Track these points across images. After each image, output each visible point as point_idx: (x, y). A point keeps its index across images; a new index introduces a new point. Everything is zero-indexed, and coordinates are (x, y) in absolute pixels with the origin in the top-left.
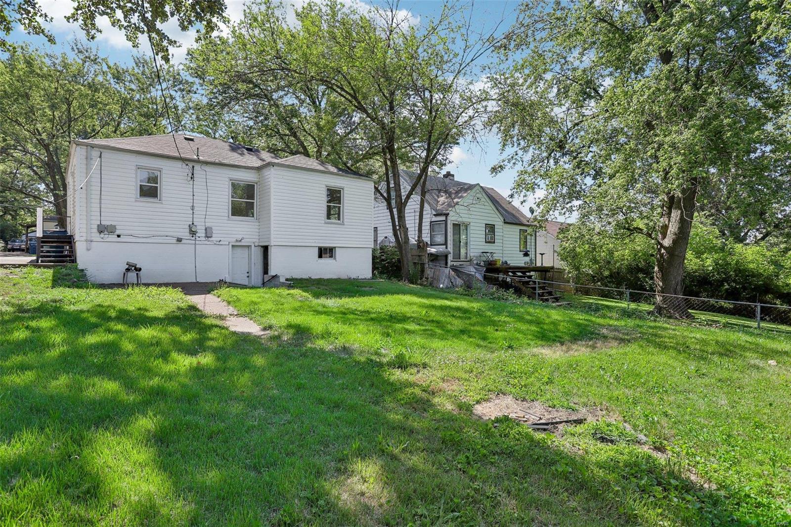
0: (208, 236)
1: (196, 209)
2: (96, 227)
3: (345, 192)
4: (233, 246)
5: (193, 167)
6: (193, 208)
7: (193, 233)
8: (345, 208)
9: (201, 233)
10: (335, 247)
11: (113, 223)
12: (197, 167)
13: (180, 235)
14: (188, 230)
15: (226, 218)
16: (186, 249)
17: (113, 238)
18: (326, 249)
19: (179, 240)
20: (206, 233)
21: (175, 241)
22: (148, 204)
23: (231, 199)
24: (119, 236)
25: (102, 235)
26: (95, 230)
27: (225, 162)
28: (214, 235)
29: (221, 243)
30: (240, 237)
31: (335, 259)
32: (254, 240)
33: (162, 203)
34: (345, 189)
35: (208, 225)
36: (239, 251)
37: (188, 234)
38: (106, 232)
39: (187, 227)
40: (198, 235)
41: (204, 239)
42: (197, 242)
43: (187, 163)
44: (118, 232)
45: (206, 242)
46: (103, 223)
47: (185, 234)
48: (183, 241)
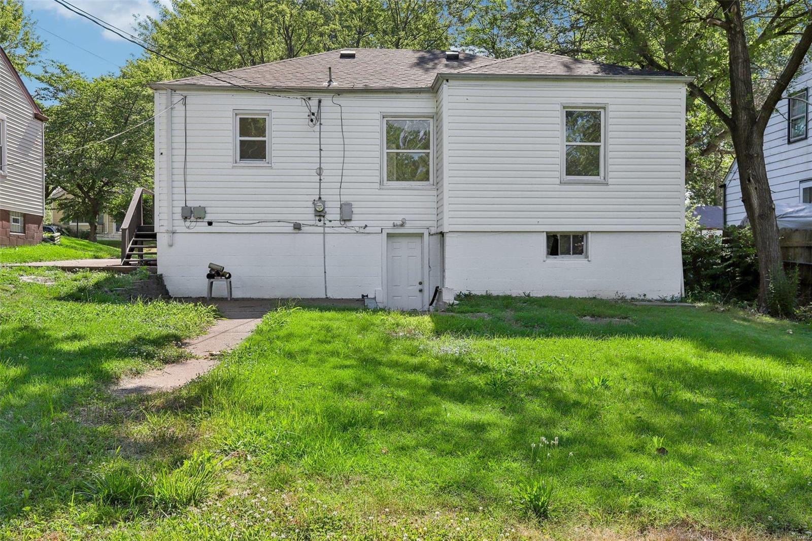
0: (345, 219)
1: (324, 173)
2: (179, 210)
3: (611, 114)
4: (389, 236)
5: (320, 102)
6: (320, 171)
7: (320, 214)
8: (610, 148)
9: (333, 213)
10: (587, 233)
11: (203, 204)
12: (327, 101)
13: (298, 219)
14: (312, 210)
15: (377, 185)
16: (310, 241)
17: (202, 226)
18: (566, 236)
19: (297, 227)
20: (341, 213)
21: (290, 229)
22: (252, 169)
23: (386, 151)
24: (210, 224)
25: (188, 223)
26: (178, 216)
27: (373, 85)
28: (354, 217)
29: (367, 230)
30: (398, 219)
31: (587, 257)
32: (428, 224)
33: (271, 167)
34: (610, 108)
35: (345, 199)
36: (403, 243)
37: (312, 216)
38: (192, 219)
39: (310, 204)
40: (328, 217)
41: (338, 223)
42: (327, 230)
43: (309, 95)
44: (209, 218)
45: (343, 230)
46: (189, 204)
47: (307, 216)
48: (304, 229)
